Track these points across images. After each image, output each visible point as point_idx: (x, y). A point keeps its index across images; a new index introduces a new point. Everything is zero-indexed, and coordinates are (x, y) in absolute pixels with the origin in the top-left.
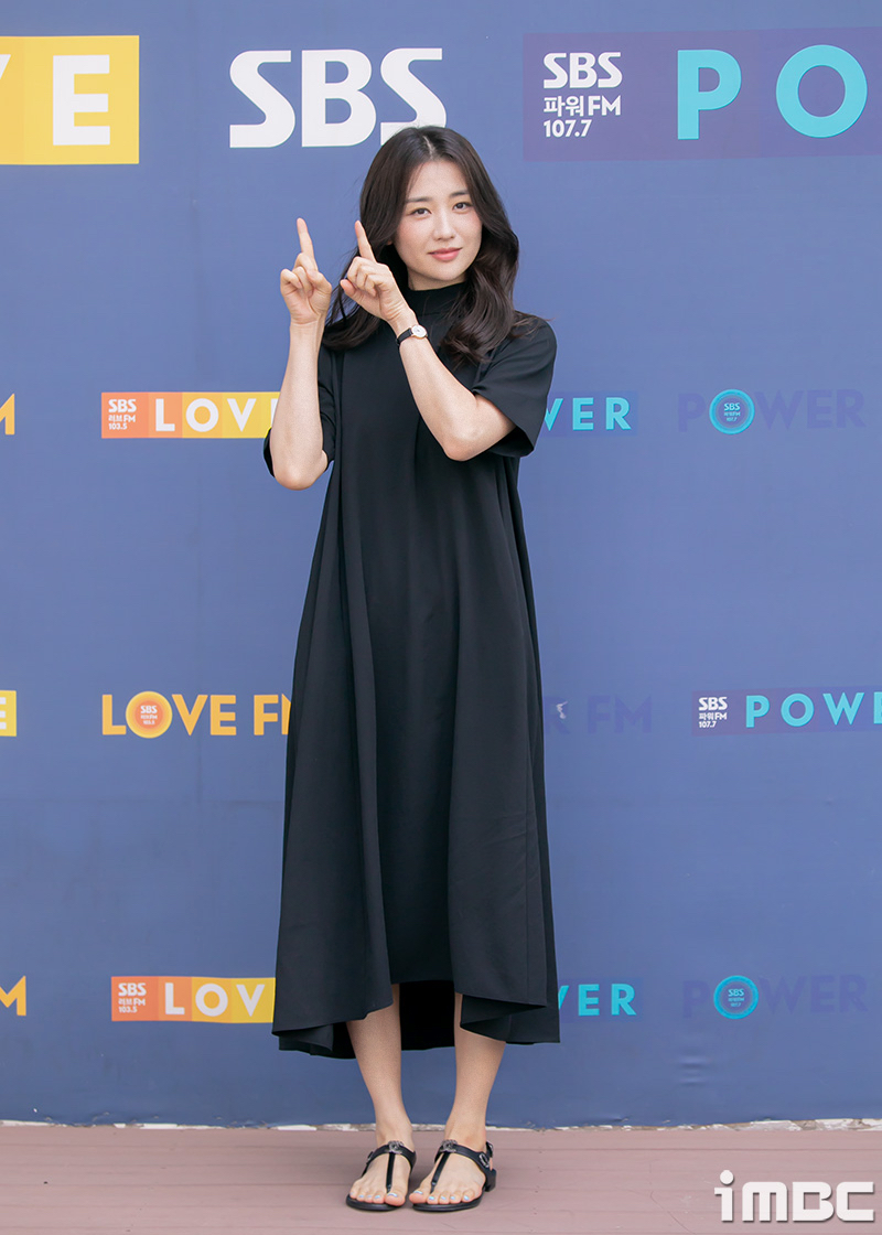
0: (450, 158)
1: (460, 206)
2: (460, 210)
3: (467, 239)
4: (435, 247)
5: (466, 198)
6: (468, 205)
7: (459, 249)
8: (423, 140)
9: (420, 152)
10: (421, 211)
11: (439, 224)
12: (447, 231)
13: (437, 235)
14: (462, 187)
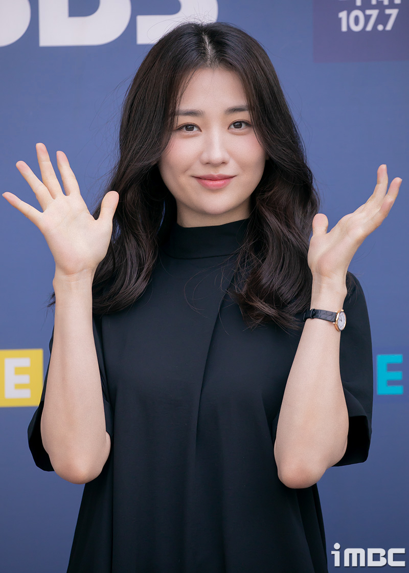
0: (229, 66)
1: (238, 124)
2: (237, 130)
3: (243, 166)
4: (202, 171)
5: (245, 116)
6: (247, 124)
7: (232, 177)
8: (201, 41)
9: (194, 55)
10: (189, 127)
11: (209, 144)
12: (217, 154)
13: (205, 157)
14: (241, 102)
